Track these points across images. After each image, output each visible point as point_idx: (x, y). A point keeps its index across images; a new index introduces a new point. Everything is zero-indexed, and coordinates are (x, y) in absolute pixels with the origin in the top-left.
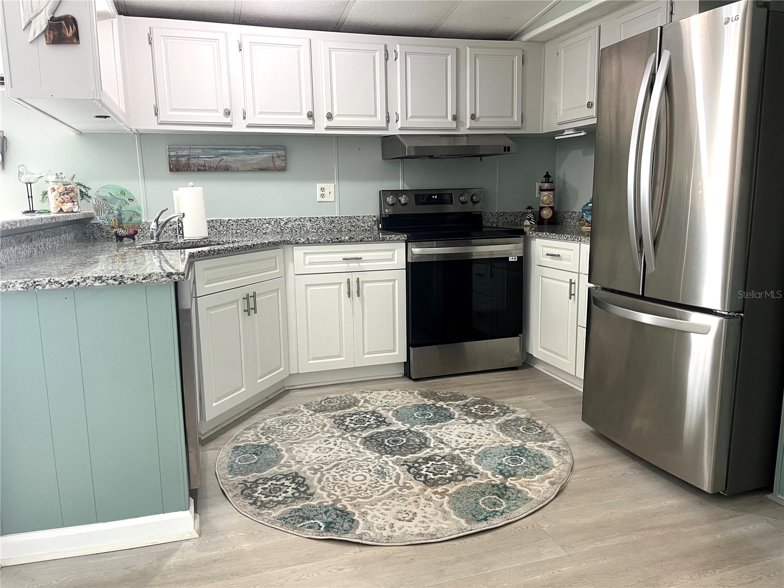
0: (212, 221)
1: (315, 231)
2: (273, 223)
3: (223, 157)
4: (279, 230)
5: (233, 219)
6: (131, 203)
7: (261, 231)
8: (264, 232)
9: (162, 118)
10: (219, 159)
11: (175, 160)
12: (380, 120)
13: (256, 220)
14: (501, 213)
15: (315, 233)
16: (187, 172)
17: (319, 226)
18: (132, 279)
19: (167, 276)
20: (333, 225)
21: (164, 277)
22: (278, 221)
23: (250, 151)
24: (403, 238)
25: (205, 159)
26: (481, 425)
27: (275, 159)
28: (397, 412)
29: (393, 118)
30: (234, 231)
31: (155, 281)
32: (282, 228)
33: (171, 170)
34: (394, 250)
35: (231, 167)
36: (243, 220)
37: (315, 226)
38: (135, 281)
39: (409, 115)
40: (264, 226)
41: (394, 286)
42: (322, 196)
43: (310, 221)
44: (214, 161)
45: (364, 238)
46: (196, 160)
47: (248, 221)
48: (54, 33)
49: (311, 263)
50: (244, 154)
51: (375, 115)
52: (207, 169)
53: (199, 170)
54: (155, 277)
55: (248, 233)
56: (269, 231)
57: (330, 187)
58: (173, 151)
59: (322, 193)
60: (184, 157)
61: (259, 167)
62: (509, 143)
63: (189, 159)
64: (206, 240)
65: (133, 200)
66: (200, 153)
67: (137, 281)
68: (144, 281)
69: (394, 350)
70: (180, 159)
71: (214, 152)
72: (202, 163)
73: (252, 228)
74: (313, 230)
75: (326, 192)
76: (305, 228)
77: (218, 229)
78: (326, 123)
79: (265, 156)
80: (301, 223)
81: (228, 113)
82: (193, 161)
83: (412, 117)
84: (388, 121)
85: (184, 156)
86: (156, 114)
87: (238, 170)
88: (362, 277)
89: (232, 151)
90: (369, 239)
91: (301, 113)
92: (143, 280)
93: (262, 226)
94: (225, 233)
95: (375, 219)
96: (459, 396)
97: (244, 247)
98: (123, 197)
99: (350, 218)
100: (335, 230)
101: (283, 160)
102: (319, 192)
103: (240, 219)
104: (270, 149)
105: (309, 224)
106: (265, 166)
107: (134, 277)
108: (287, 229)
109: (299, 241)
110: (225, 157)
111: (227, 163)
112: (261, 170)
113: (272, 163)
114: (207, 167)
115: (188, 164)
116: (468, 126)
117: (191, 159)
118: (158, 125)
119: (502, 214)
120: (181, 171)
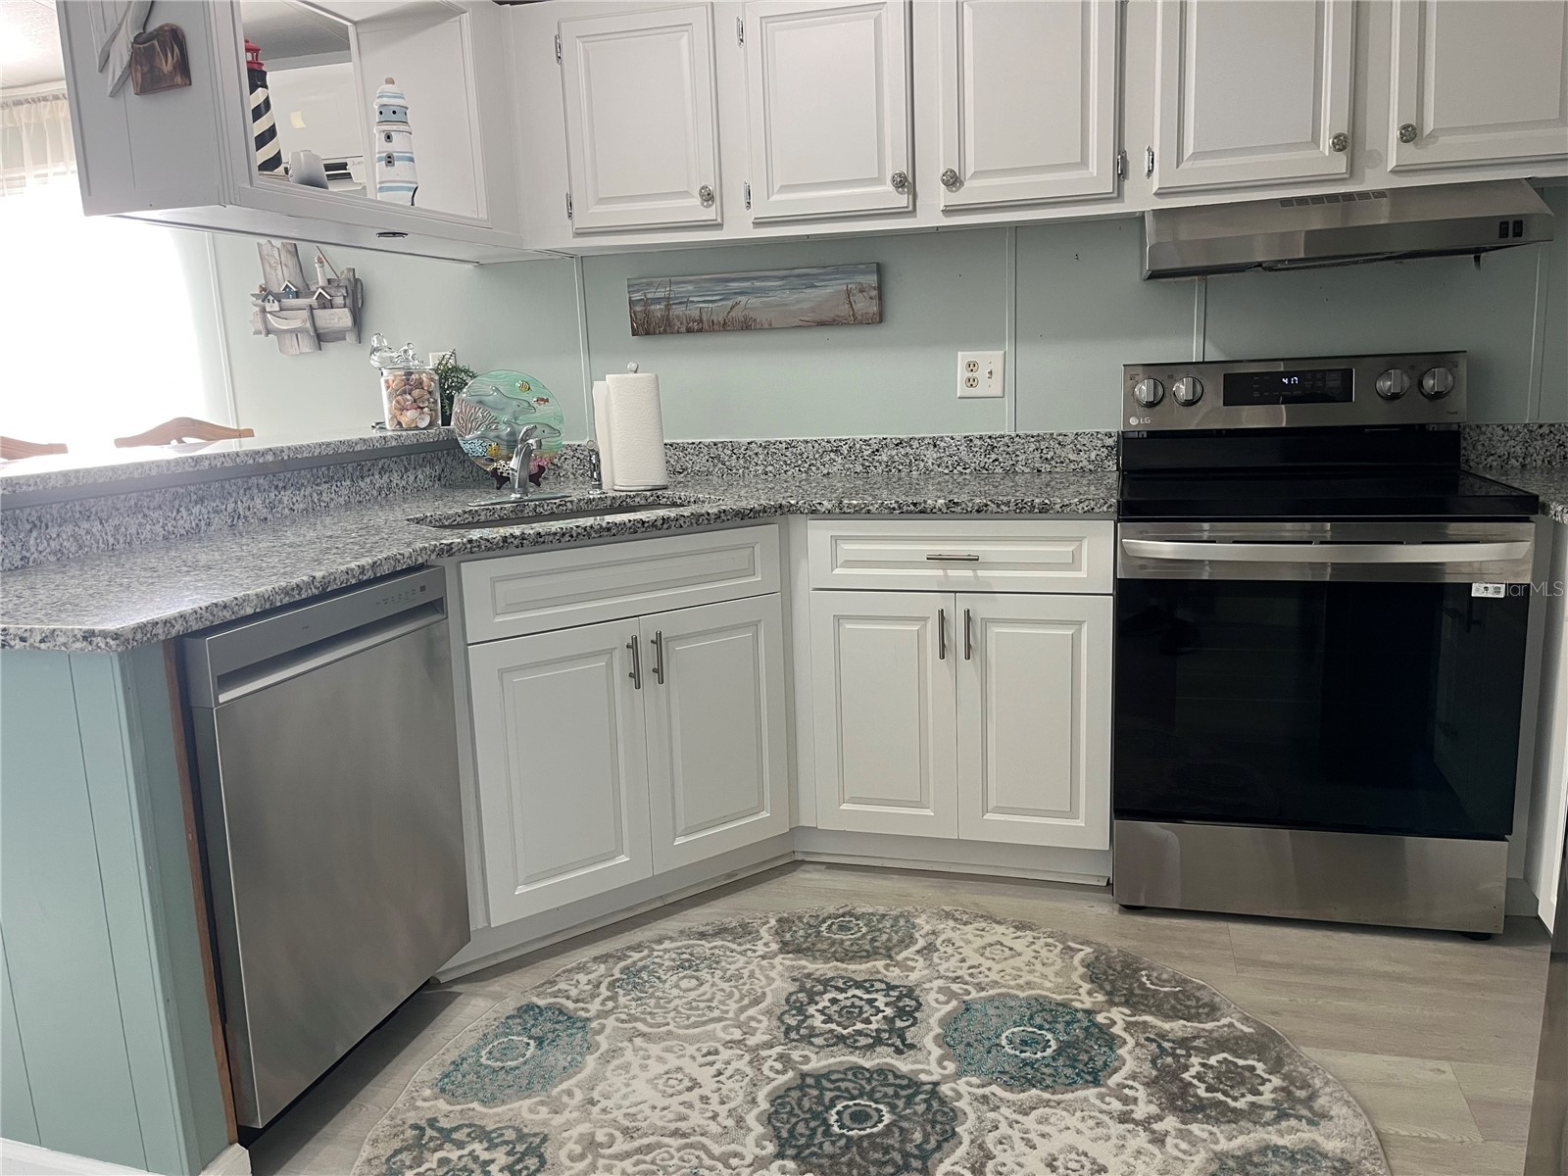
0: (715, 444)
1: (946, 471)
2: (845, 450)
3: (739, 298)
4: (859, 468)
5: (759, 440)
6: (542, 408)
7: (818, 469)
8: (825, 472)
9: (581, 221)
10: (730, 303)
11: (641, 311)
12: (1097, 174)
13: (807, 442)
14: (1541, 426)
15: (947, 477)
16: (666, 336)
17: (956, 458)
18: (23, 639)
19: (85, 638)
20: (993, 456)
21: (78, 640)
22: (858, 446)
23: (796, 281)
24: (1105, 509)
25: (701, 305)
26: (1159, 1140)
27: (854, 295)
28: (967, 1010)
29: (1138, 163)
30: (760, 469)
31: (63, 648)
32: (867, 464)
33: (635, 333)
34: (1080, 540)
35: (755, 320)
36: (780, 443)
37: (946, 459)
38: (27, 644)
39: (1189, 149)
40: (826, 458)
41: (1075, 640)
42: (971, 382)
43: (935, 446)
44: (718, 309)
45: (986, 505)
46: (682, 308)
47: (790, 445)
48: (142, 70)
49: (848, 564)
50: (782, 288)
51: (1084, 162)
52: (706, 326)
53: (689, 331)
54: (62, 639)
55: (789, 473)
56: (835, 469)
57: (990, 359)
58: (638, 291)
59: (970, 374)
60: (659, 303)
61: (817, 318)
62: (1530, 204)
63: (668, 307)
64: (648, 493)
65: (547, 400)
66: (688, 292)
67: (31, 644)
68: (43, 646)
69: (1072, 813)
70: (652, 307)
71: (719, 288)
72: (695, 314)
73: (800, 462)
74: (940, 469)
75: (981, 374)
76: (922, 464)
77: (727, 463)
78: (943, 197)
79: (829, 290)
80: (911, 452)
81: (708, 197)
82: (678, 310)
83: (1195, 156)
84: (1121, 174)
85: (658, 301)
86: (570, 215)
87: (771, 328)
88: (982, 608)
89: (757, 284)
90: (1003, 507)
91: (878, 180)
92: (40, 642)
93: (821, 457)
94: (741, 471)
95: (1110, 442)
96: (1198, 999)
97: (629, 525)
98: (525, 396)
99: (1039, 438)
100: (999, 470)
101: (871, 298)
102: (962, 374)
103: (773, 440)
104: (842, 272)
105: (931, 455)
106: (828, 315)
107: (25, 635)
108: (878, 464)
109: (819, 507)
110: (743, 299)
111: (746, 312)
112: (822, 324)
113: (847, 306)
114: (705, 323)
115: (668, 319)
116: (1392, 163)
117: (674, 307)
118: (574, 237)
119: (1546, 430)
120: (655, 334)
